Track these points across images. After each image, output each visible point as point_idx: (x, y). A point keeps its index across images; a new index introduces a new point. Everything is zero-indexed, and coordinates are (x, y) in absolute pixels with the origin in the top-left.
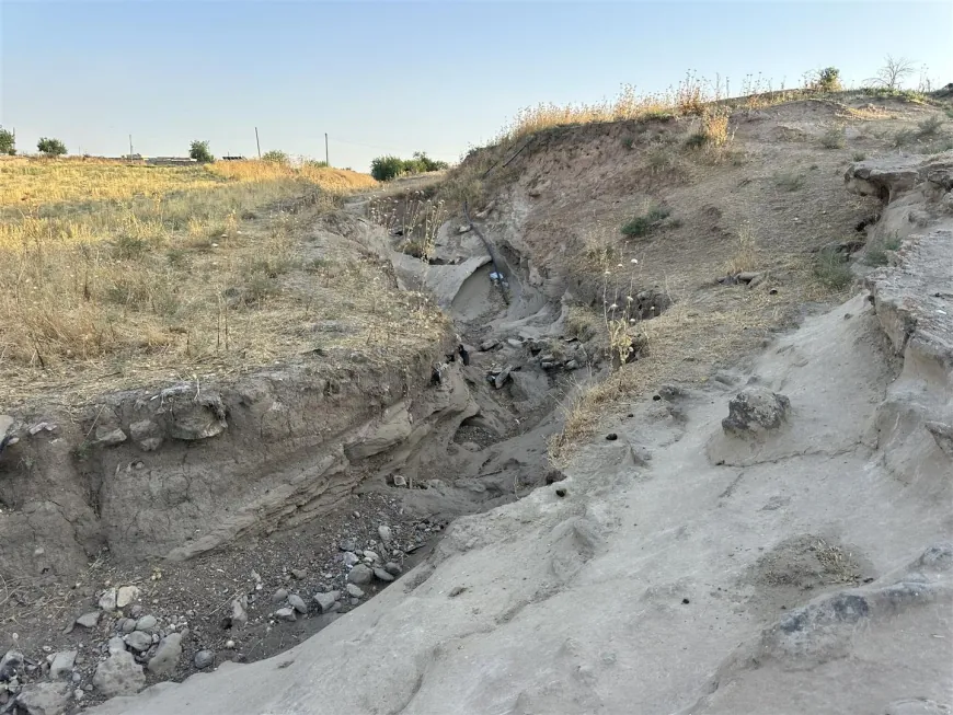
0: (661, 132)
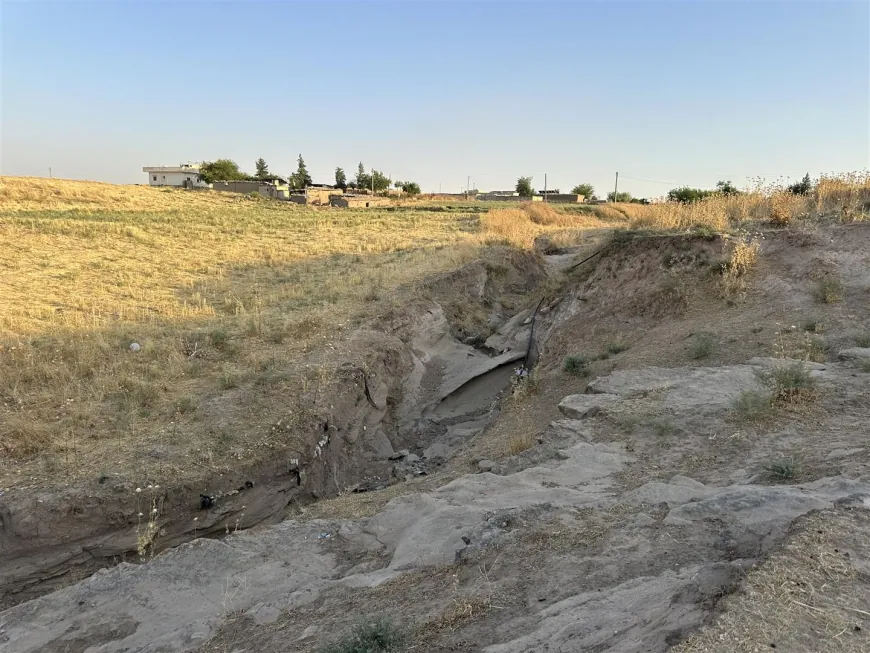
0: (703, 252)
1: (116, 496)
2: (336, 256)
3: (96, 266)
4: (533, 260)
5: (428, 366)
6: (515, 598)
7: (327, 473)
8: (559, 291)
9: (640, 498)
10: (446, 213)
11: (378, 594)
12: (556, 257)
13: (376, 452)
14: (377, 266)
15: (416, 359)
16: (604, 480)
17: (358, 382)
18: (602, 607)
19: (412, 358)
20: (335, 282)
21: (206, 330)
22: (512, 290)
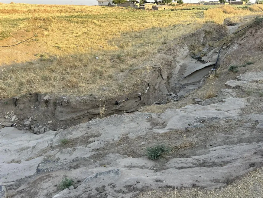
1: (95, 100)
2: (154, 28)
3: (86, 33)
4: (222, 28)
5: (181, 66)
6: (202, 143)
7: (149, 97)
8: (231, 40)
9: (249, 118)
10: (192, 11)
11: (162, 136)
12: (231, 27)
13: (163, 93)
14: (167, 31)
15: (177, 64)
16: (237, 110)
17: (158, 71)
18: (230, 150)
19: (176, 64)
20: (153, 38)
21: (115, 53)
22: (213, 39)
